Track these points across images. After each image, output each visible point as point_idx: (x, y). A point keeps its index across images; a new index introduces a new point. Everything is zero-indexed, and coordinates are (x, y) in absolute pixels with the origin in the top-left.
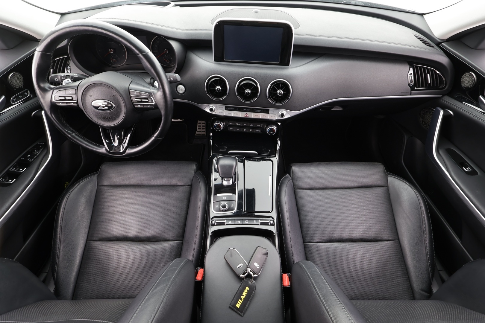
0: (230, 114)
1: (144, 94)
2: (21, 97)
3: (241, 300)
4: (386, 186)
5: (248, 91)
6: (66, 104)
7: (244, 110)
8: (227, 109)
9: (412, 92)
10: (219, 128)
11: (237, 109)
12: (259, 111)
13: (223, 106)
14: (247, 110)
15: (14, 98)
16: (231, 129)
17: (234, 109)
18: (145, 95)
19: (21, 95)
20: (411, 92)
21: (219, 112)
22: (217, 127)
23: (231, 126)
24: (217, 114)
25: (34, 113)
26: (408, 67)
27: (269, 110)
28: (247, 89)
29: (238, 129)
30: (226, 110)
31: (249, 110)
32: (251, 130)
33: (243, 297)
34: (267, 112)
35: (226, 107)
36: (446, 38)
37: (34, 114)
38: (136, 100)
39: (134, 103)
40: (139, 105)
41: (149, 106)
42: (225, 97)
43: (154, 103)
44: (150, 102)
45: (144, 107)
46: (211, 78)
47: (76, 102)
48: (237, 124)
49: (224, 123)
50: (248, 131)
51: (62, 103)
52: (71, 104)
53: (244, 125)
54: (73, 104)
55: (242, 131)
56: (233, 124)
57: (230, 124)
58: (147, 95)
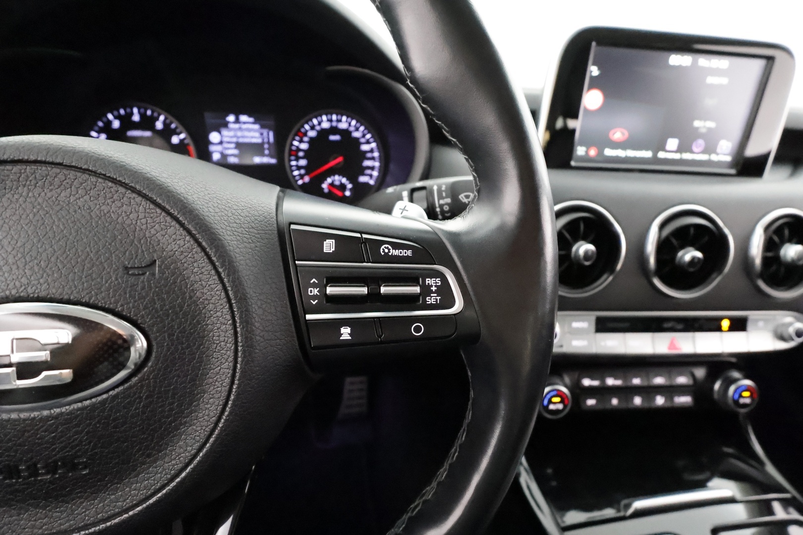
1: (395, 246)
5: (689, 255)
8: (603, 326)
10: (560, 407)
16: (589, 403)
17: (629, 324)
24: (564, 350)
27: (745, 319)
29: (615, 401)
30: (597, 330)
32: (659, 398)
35: (599, 320)
38: (330, 290)
39: (309, 317)
40: (346, 333)
41: (418, 329)
42: (607, 280)
43: (458, 306)
44: (431, 300)
45: (380, 337)
46: (559, 214)
48: (610, 382)
49: (568, 381)
50: (647, 405)
53: (634, 381)
55: (630, 406)
56: (596, 383)
57: (587, 383)
58: (409, 253)
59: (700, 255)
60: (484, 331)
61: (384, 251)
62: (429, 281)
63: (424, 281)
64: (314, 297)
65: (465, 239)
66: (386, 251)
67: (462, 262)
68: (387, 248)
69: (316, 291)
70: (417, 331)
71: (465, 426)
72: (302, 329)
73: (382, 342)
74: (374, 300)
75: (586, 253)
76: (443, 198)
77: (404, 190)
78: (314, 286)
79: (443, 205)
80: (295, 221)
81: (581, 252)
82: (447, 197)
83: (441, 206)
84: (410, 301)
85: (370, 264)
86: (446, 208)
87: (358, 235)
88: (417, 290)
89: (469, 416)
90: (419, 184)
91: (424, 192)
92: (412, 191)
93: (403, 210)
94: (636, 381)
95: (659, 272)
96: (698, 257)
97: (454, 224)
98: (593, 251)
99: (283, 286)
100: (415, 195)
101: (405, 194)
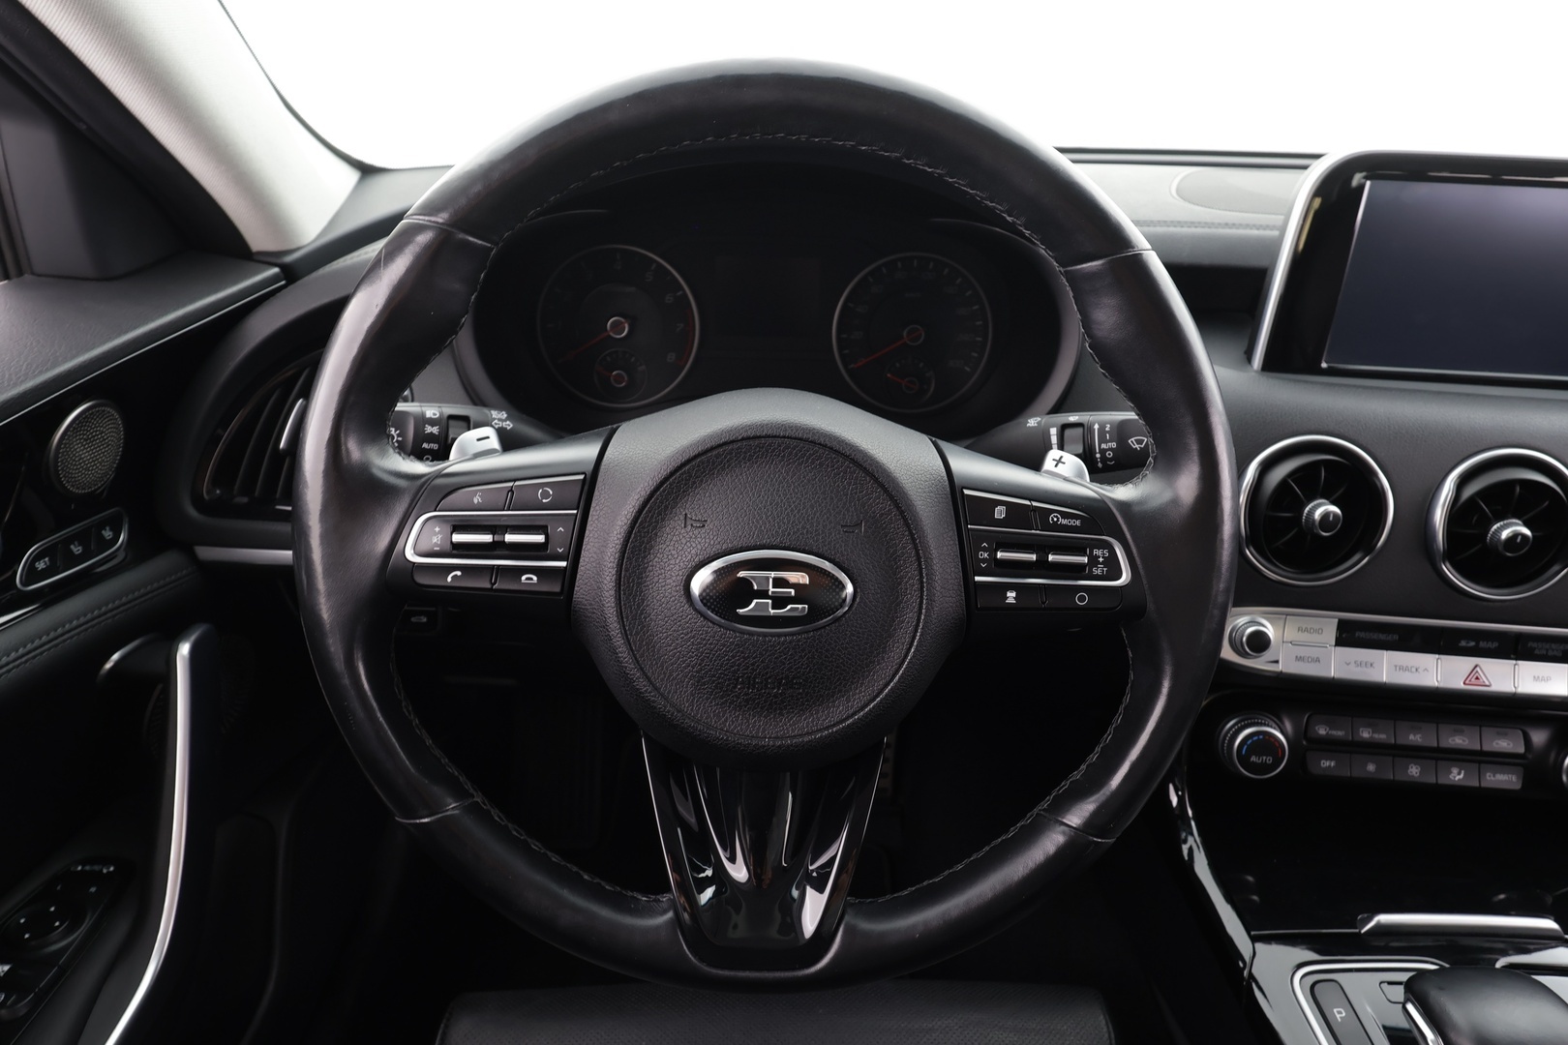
0: (1370, 671)
1: (1064, 515)
2: (77, 549)
5: (1512, 529)
6: (483, 583)
7: (1463, 643)
8: (1349, 636)
10: (1269, 760)
11: (1418, 639)
13: (1327, 625)
14: (1482, 644)
15: (38, 557)
16: (1325, 764)
17: (1396, 637)
18: (1065, 522)
19: (81, 537)
21: (1299, 659)
22: (1259, 755)
23: (1330, 746)
24: (1280, 668)
25: (116, 657)
28: (1501, 516)
29: (1371, 767)
30: (1340, 642)
31: (1494, 645)
32: (1455, 771)
35: (1343, 626)
37: (117, 663)
38: (999, 555)
39: (977, 578)
40: (1011, 595)
41: (1082, 599)
42: (1360, 562)
43: (1125, 578)
44: (1097, 571)
45: (1044, 603)
47: (564, 564)
48: (1366, 734)
49: (1288, 726)
50: (1432, 780)
51: (459, 573)
52: (524, 578)
53: (1411, 737)
54: (535, 578)
55: (1400, 777)
56: (1339, 733)
57: (1322, 731)
58: (1078, 523)
59: (1527, 531)
60: (1151, 606)
61: (1053, 519)
62: (1096, 552)
63: (1091, 552)
64: (984, 560)
65: (1136, 509)
66: (1055, 519)
67: (1132, 535)
68: (1056, 517)
69: (985, 555)
70: (1081, 601)
71: (1121, 709)
72: (970, 589)
73: (1045, 609)
74: (1042, 568)
75: (1326, 516)
76: (1106, 442)
77: (1053, 427)
78: (985, 550)
79: (1105, 450)
80: (966, 485)
81: (1318, 514)
82: (1111, 441)
83: (1103, 452)
84: (1077, 571)
85: (1038, 532)
86: (1109, 454)
87: (1027, 502)
88: (1085, 560)
89: (1127, 699)
90: (1073, 418)
91: (1080, 430)
92: (1064, 427)
93: (1059, 461)
94: (1415, 738)
95: (1452, 554)
96: (1524, 536)
97: (1123, 493)
98: (1335, 515)
99: (957, 548)
100: (1068, 432)
101: (1053, 431)
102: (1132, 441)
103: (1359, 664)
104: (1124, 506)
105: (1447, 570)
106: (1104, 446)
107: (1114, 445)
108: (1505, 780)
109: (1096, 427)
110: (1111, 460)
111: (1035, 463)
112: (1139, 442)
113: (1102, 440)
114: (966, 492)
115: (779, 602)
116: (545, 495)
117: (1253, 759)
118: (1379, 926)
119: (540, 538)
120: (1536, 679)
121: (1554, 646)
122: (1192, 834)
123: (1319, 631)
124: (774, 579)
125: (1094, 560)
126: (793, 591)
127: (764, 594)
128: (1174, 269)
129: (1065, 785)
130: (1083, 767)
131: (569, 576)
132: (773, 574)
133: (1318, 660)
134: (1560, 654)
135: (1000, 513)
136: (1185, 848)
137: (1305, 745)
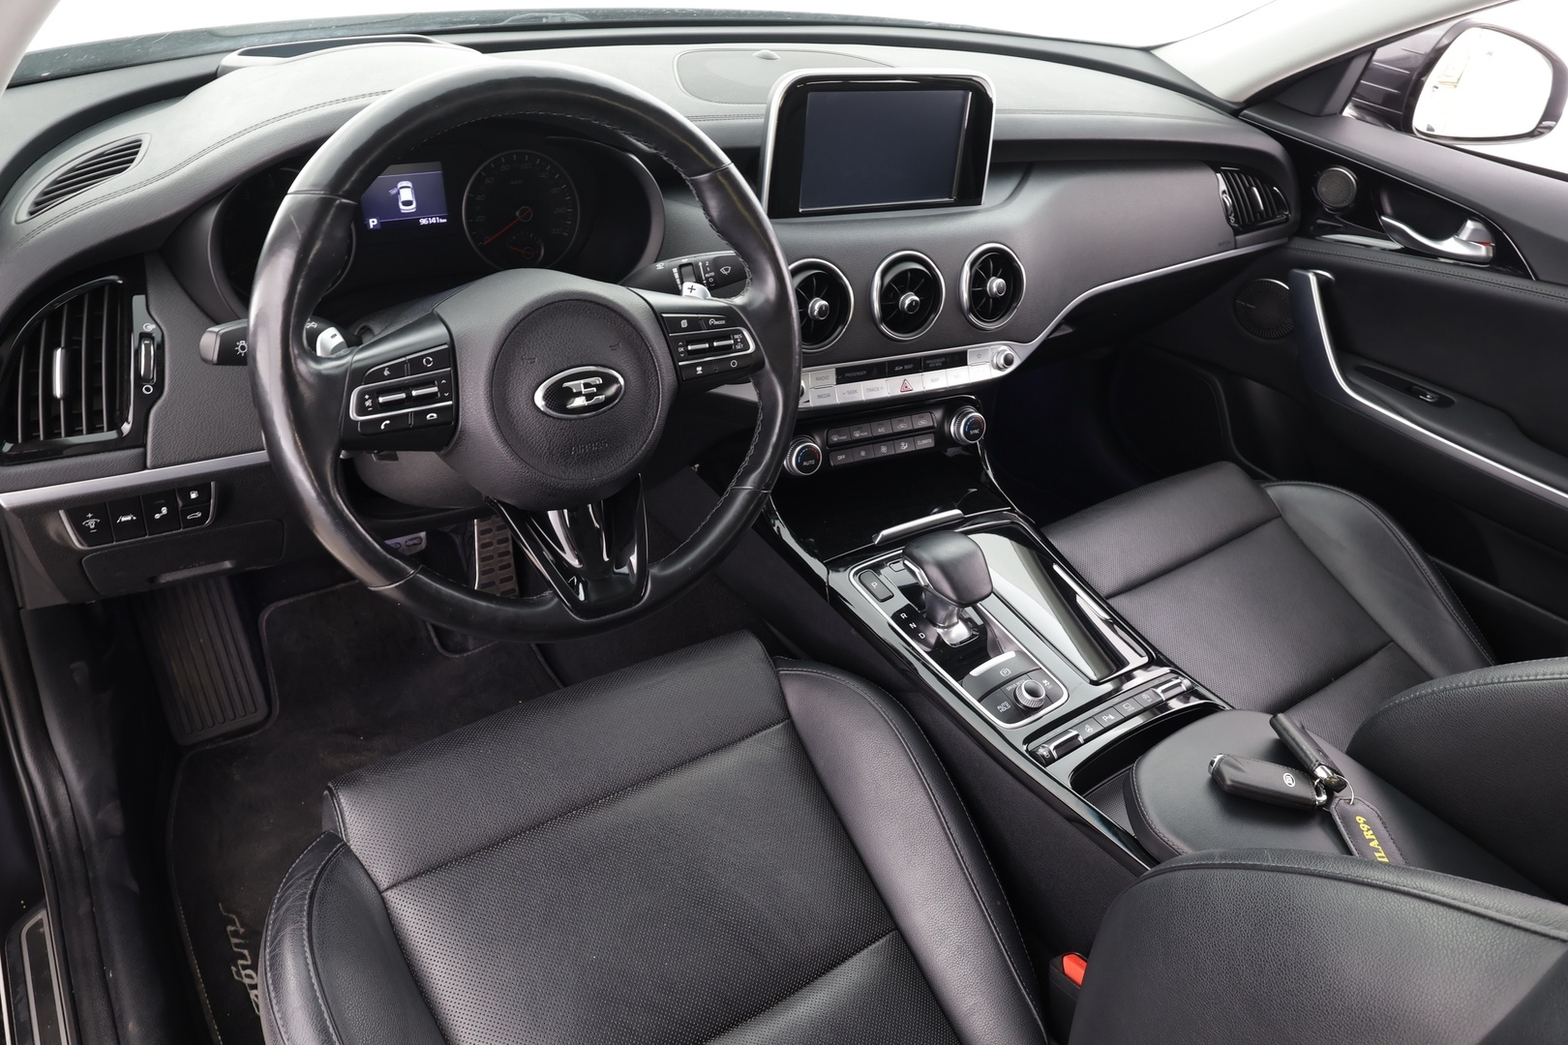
0: (855, 395)
1: (716, 319)
3: (1378, 851)
4: (1275, 514)
5: (909, 299)
6: (404, 425)
7: (897, 369)
8: (843, 377)
9: (1238, 238)
10: (812, 462)
11: (875, 371)
12: (939, 362)
13: (829, 372)
14: (906, 367)
16: (840, 458)
17: (865, 373)
18: (717, 323)
20: (1235, 241)
21: (819, 397)
22: (807, 461)
23: (840, 447)
24: (811, 405)
26: (1212, 172)
27: (965, 353)
28: (903, 292)
29: (863, 453)
30: (839, 382)
31: (911, 366)
32: (903, 444)
33: (1374, 844)
34: (960, 360)
35: (839, 371)
36: (1242, 98)
38: (690, 348)
39: (680, 363)
40: (699, 369)
41: (733, 364)
42: (841, 331)
43: (752, 348)
44: (738, 347)
45: (716, 370)
46: (794, 273)
47: (450, 403)
48: (857, 435)
49: (818, 440)
50: (893, 453)
51: (388, 422)
52: (428, 416)
53: (880, 430)
54: (435, 415)
55: (878, 455)
56: (844, 438)
57: (835, 439)
58: (724, 322)
59: (917, 299)
62: (736, 336)
63: (732, 337)
64: (682, 352)
66: (713, 322)
67: (749, 324)
69: (682, 349)
71: (759, 422)
72: (678, 370)
73: (716, 373)
74: (712, 351)
75: (821, 308)
76: (708, 273)
77: (674, 268)
78: (681, 346)
79: (709, 278)
80: (662, 312)
81: (816, 308)
82: (710, 272)
83: (707, 279)
84: (728, 349)
85: (706, 331)
86: (711, 280)
87: (696, 315)
88: (732, 341)
90: (685, 260)
91: (690, 268)
92: (681, 267)
93: (692, 289)
94: (881, 431)
95: (884, 319)
96: (916, 301)
97: (738, 300)
98: (826, 306)
99: (667, 349)
100: (683, 269)
101: (675, 270)
102: (722, 270)
103: (849, 393)
104: (743, 308)
105: (884, 328)
106: (707, 275)
107: (713, 274)
108: (926, 442)
109: (700, 264)
110: (712, 283)
111: (678, 292)
112: (727, 270)
113: (706, 272)
114: (664, 315)
115: (589, 397)
116: (428, 362)
117: (805, 464)
118: (883, 537)
119: (435, 389)
120: (932, 381)
121: (938, 360)
122: (778, 519)
123: (827, 378)
124: (584, 384)
125: (736, 340)
126: (595, 389)
127: (579, 394)
128: (727, 151)
129: (740, 470)
130: (747, 459)
131: (455, 410)
132: (582, 381)
133: (829, 395)
134: (940, 364)
135: (684, 324)
136: (775, 528)
137: (830, 448)
